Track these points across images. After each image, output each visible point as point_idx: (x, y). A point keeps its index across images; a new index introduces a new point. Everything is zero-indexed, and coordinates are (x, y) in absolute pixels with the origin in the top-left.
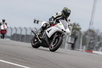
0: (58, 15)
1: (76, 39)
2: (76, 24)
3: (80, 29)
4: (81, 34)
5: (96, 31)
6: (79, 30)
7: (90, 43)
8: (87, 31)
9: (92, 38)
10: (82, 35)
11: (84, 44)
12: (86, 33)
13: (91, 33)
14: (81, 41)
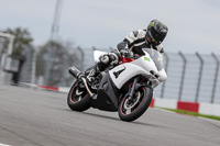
0: (139, 37)
1: (22, 62)
2: (22, 30)
3: (31, 40)
4: (32, 51)
5: (64, 45)
6: (27, 42)
7: (52, 71)
8: (47, 45)
9: (57, 60)
10: (35, 54)
11: (40, 72)
12: (44, 50)
13: (55, 48)
14: (34, 67)
